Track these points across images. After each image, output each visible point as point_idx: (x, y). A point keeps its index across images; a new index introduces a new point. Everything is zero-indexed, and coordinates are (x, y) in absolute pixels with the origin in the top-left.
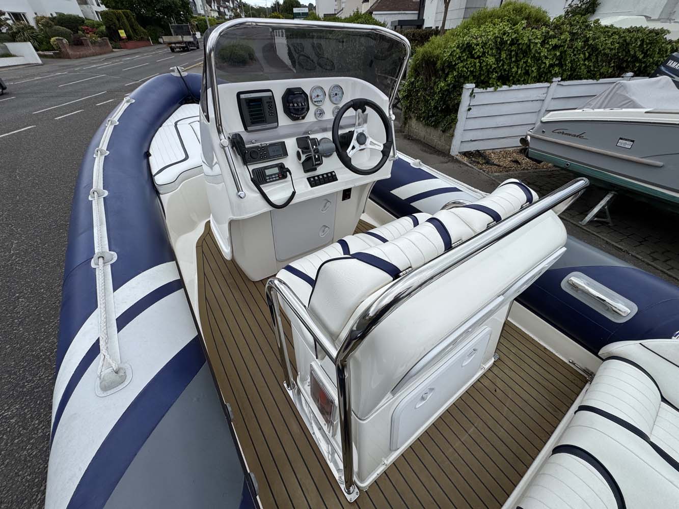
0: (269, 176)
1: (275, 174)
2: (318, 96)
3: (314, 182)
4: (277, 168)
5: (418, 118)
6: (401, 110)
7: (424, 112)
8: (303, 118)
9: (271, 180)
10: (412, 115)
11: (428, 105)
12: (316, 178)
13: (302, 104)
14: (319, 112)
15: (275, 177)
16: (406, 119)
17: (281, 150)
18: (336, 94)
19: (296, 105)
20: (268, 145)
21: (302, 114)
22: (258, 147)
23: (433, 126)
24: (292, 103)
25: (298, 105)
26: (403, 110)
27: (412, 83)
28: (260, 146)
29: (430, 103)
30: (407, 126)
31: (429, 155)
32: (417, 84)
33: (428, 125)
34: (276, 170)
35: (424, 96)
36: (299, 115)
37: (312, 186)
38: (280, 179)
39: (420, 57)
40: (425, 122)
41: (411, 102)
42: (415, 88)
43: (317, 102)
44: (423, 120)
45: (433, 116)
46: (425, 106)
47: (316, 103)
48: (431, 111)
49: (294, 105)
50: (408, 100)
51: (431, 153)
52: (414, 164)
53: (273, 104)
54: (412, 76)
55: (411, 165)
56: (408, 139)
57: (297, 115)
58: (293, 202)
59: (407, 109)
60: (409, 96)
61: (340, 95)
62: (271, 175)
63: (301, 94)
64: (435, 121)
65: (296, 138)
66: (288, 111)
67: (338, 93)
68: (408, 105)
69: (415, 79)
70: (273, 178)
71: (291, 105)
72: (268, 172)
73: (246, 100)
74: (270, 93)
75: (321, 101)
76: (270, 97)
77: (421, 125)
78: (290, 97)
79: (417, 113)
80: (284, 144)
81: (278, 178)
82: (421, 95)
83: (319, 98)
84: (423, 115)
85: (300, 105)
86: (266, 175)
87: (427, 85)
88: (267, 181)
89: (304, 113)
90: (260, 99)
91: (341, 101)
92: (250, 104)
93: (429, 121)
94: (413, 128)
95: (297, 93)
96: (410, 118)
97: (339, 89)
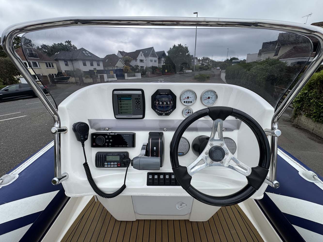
0: (108, 162)
1: (114, 162)
2: (188, 98)
3: (153, 180)
4: (119, 156)
5: (309, 116)
6: (293, 108)
7: (314, 113)
8: (167, 114)
9: (109, 166)
10: (302, 112)
12: (156, 177)
13: (167, 103)
14: (187, 111)
15: (114, 165)
16: (296, 114)
18: (209, 98)
19: (161, 103)
20: (116, 134)
21: (166, 111)
22: (106, 135)
24: (158, 101)
25: (163, 103)
26: (294, 109)
28: (108, 134)
30: (297, 119)
31: (317, 143)
33: (318, 121)
34: (118, 158)
35: (316, 103)
36: (163, 111)
37: (148, 184)
39: (315, 79)
40: (316, 119)
41: (302, 105)
42: (308, 96)
43: (187, 102)
44: (313, 118)
46: (317, 109)
47: (185, 104)
49: (159, 104)
50: (300, 103)
51: (319, 142)
52: (303, 174)
53: (141, 100)
55: (300, 173)
56: (296, 128)
57: (161, 111)
59: (298, 108)
60: (301, 101)
61: (213, 99)
62: (111, 162)
63: (168, 95)
65: (149, 132)
66: (154, 107)
67: (211, 97)
68: (300, 106)
69: (309, 91)
70: (111, 165)
71: (157, 103)
72: (109, 158)
73: (118, 95)
74: (141, 92)
75: (191, 102)
76: (139, 95)
77: (310, 121)
78: (158, 96)
79: (307, 112)
80: (133, 136)
81: (116, 166)
82: (314, 101)
83: (190, 100)
84: (314, 114)
85: (165, 103)
86: (106, 161)
87: (320, 96)
88: (105, 166)
89: (170, 110)
90: (130, 96)
91: (213, 104)
92: (122, 98)
93: (321, 119)
94: (302, 121)
95: (163, 94)
96: (301, 114)
97: (212, 94)
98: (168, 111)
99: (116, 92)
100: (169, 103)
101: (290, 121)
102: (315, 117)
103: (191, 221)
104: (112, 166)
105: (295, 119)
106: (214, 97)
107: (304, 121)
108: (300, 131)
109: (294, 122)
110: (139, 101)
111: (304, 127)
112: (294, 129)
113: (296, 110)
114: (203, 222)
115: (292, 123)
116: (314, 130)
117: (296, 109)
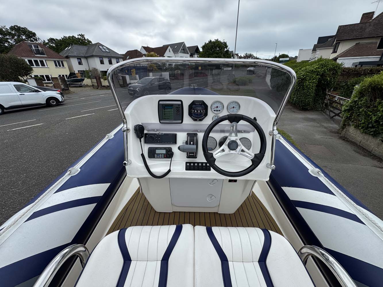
0: (157, 154)
1: (161, 154)
2: (217, 107)
3: (190, 167)
4: (165, 150)
5: (357, 127)
6: (342, 118)
7: (363, 123)
8: (201, 120)
9: (158, 157)
10: (350, 123)
11: (369, 119)
12: (192, 164)
13: (201, 111)
14: (216, 118)
15: (161, 156)
16: (344, 125)
17: (173, 139)
18: (234, 107)
19: (196, 111)
20: (163, 134)
21: (200, 118)
22: (155, 134)
23: (372, 135)
24: (194, 109)
25: (197, 111)
26: (344, 119)
27: (355, 102)
28: (157, 134)
29: (371, 117)
30: (345, 130)
31: (362, 157)
32: (359, 103)
33: (366, 133)
34: (164, 152)
35: (365, 112)
36: (197, 118)
37: (186, 169)
38: (164, 158)
39: (367, 85)
40: (364, 130)
41: (351, 115)
42: (358, 104)
43: (216, 111)
44: (361, 129)
45: (373, 127)
46: (365, 119)
47: (215, 112)
48: (371, 123)
49: (194, 112)
50: (349, 113)
51: (364, 156)
52: (312, 171)
53: (181, 109)
54: (357, 96)
55: (309, 171)
56: (343, 140)
57: (196, 118)
58: (167, 177)
59: (347, 118)
60: (350, 110)
62: (159, 154)
63: (201, 105)
64: (374, 132)
65: (187, 133)
66: (190, 114)
68: (349, 116)
69: (359, 99)
71: (193, 111)
72: (158, 152)
73: (162, 105)
74: (180, 102)
75: (220, 111)
76: (179, 105)
77: (359, 132)
78: (194, 106)
79: (356, 123)
80: (175, 136)
81: (163, 157)
82: (363, 110)
83: (218, 109)
84: (362, 125)
85: (199, 111)
86: (155, 153)
87: (370, 104)
88: (155, 157)
89: (203, 117)
90: (172, 105)
91: (237, 112)
92: (166, 107)
93: (368, 131)
94: (350, 132)
95: (197, 104)
96: (349, 125)
97: (236, 104)
98: (201, 117)
99: (161, 102)
100: (202, 111)
101: (338, 133)
102: (363, 128)
103: (219, 214)
104: (160, 157)
105: (343, 131)
106: (237, 107)
107: (352, 132)
108: (346, 144)
109: (341, 134)
110: (179, 110)
111: (351, 139)
112: (341, 141)
113: (345, 121)
114: (229, 214)
115: (340, 135)
116: (361, 143)
117: (345, 119)
